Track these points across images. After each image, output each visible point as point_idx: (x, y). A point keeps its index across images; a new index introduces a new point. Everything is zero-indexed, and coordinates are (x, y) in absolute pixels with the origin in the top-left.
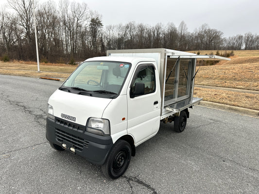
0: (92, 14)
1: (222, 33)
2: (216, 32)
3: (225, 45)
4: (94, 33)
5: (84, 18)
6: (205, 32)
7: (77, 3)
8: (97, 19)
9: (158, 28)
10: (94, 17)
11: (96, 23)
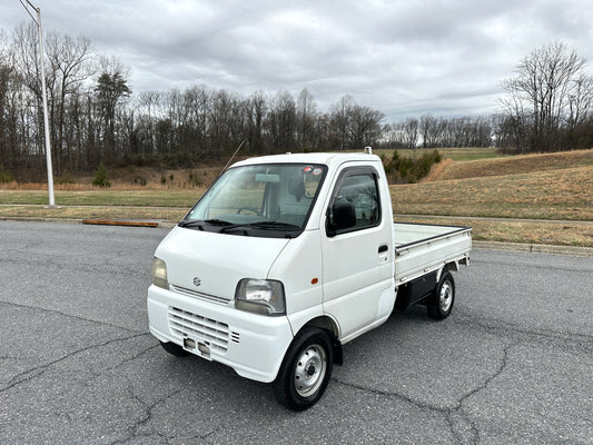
0: (104, 62)
1: (383, 115)
2: (371, 114)
3: (386, 138)
4: (107, 108)
5: (82, 71)
6: (349, 113)
7: (62, 36)
8: (115, 76)
9: (259, 103)
10: (111, 71)
11: (112, 86)
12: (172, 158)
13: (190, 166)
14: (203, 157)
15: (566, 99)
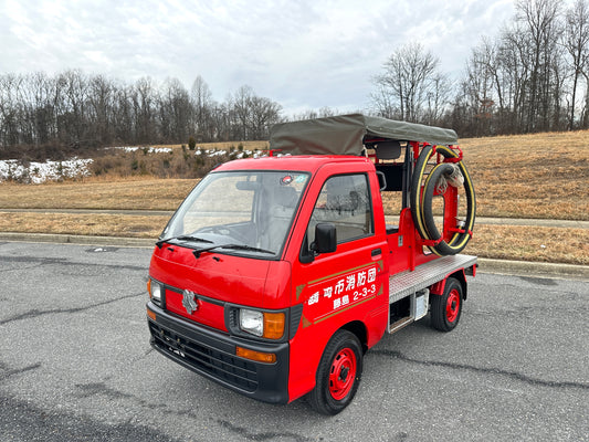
12: (40, 149)
13: (60, 159)
14: (77, 147)
15: (424, 95)
